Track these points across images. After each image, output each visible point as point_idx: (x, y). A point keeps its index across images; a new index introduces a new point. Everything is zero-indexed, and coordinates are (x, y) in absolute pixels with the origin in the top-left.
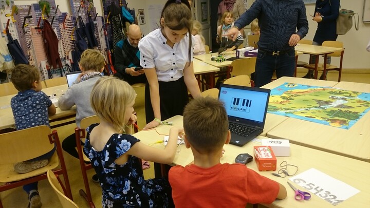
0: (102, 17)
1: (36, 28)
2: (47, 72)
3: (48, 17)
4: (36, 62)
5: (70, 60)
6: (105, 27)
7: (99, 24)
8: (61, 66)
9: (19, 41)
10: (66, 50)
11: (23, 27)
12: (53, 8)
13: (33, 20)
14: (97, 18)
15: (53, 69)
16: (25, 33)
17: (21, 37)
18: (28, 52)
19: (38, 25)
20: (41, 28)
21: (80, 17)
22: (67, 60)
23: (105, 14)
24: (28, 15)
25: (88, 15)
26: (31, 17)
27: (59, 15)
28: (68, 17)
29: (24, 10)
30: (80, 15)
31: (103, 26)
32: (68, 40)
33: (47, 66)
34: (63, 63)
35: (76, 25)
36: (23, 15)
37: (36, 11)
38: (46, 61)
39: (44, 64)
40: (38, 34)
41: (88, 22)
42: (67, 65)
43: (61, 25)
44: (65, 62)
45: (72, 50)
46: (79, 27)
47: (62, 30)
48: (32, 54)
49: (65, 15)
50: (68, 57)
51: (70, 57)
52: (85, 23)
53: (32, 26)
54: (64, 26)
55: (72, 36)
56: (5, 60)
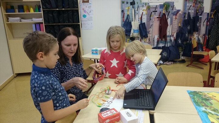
0: (208, 14)
1: (157, 18)
2: (157, 41)
3: (167, 12)
4: (152, 36)
6: (208, 20)
7: (204, 17)
8: (166, 40)
9: (146, 24)
10: (173, 31)
11: (150, 16)
12: (172, 7)
13: (157, 13)
14: (203, 14)
15: (161, 40)
16: (150, 19)
17: (147, 21)
18: (149, 30)
19: (159, 16)
20: (160, 18)
21: (189, 13)
22: (172, 37)
23: (211, 11)
24: (155, 10)
25: (196, 12)
26: (157, 11)
27: (174, 10)
28: (180, 12)
29: (153, 8)
30: (190, 11)
31: (208, 18)
32: (176, 25)
33: (158, 38)
34: (168, 39)
35: (185, 17)
36: (152, 10)
37: (160, 9)
38: (158, 35)
39: (156, 37)
40: (158, 20)
41: (195, 16)
42: (171, 40)
43: (174, 17)
44: (170, 38)
45: (177, 32)
46: (186, 19)
47: (174, 19)
48: (151, 30)
49: (178, 11)
50: (173, 35)
51: (175, 36)
52: (192, 16)
53: (155, 16)
54: (176, 17)
55: (180, 24)
56: (134, 32)
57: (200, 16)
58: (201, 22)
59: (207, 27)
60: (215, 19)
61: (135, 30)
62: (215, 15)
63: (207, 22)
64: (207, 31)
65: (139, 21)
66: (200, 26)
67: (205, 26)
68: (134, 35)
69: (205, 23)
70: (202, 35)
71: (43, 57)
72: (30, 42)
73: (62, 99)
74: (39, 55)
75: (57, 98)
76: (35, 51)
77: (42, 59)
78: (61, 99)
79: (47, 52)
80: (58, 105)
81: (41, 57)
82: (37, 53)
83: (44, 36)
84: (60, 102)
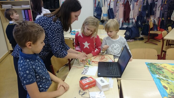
1: (122, 4)
2: (122, 23)
4: (118, 19)
5: (135, 20)
7: (159, 4)
8: (129, 22)
9: (113, 9)
10: (135, 15)
11: (117, 3)
14: (158, 1)
15: (125, 22)
16: (117, 5)
17: (114, 7)
18: (116, 14)
19: (124, 3)
20: (125, 4)
21: (147, 0)
22: (133, 20)
31: (162, 4)
32: (137, 10)
33: (122, 21)
34: (131, 21)
35: (144, 3)
38: (123, 18)
40: (122, 6)
41: (152, 2)
42: (133, 22)
44: (132, 20)
45: (137, 16)
46: (145, 5)
47: (135, 5)
50: (134, 18)
51: (136, 18)
52: (149, 3)
54: (137, 4)
55: (140, 9)
56: (103, 16)
57: (156, 3)
58: (156, 8)
60: (167, 4)
61: (105, 14)
63: (161, 7)
64: (161, 15)
65: (107, 6)
66: (156, 11)
67: (160, 11)
68: (104, 18)
69: (160, 9)
70: (157, 18)
74: (28, 44)
77: (30, 47)
84: (43, 84)
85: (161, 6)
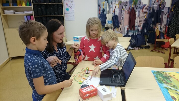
0: (169, 8)
1: (127, 11)
2: (127, 31)
3: (135, 6)
4: (123, 26)
5: (141, 27)
6: (169, 13)
7: (165, 11)
8: (134, 29)
9: (118, 16)
10: (140, 22)
11: (122, 10)
12: (139, 2)
13: (127, 7)
14: (165, 8)
15: (130, 30)
16: (122, 12)
17: (119, 14)
18: (121, 21)
19: (129, 10)
20: (130, 11)
21: (153, 7)
22: (139, 27)
23: (171, 6)
24: (126, 5)
25: (159, 6)
26: (127, 6)
27: (141, 5)
28: (146, 7)
29: (124, 3)
31: (168, 12)
32: (143, 17)
33: (128, 28)
34: (136, 28)
35: (150, 10)
36: (123, 5)
37: (130, 3)
38: (128, 26)
39: (127, 27)
40: (128, 13)
41: (158, 10)
42: (138, 30)
43: (141, 10)
44: (138, 28)
45: (143, 23)
46: (151, 12)
48: (122, 22)
49: (145, 5)
50: (140, 26)
51: (142, 26)
52: (155, 10)
53: (126, 10)
54: (143, 11)
55: (146, 16)
56: (108, 23)
57: (162, 10)
58: (163, 15)
59: (167, 19)
60: (174, 12)
61: (109, 21)
62: (174, 9)
63: (168, 15)
64: (168, 23)
65: (112, 13)
66: (162, 18)
67: (166, 18)
68: (109, 25)
69: (166, 16)
70: (164, 25)
71: (35, 41)
72: (25, 29)
73: (51, 77)
74: (32, 39)
75: (46, 75)
76: (28, 36)
77: (34, 43)
78: (49, 76)
79: (38, 38)
80: (47, 81)
81: (33, 41)
82: (30, 37)
83: (36, 24)
84: (49, 79)
85: (167, 13)
